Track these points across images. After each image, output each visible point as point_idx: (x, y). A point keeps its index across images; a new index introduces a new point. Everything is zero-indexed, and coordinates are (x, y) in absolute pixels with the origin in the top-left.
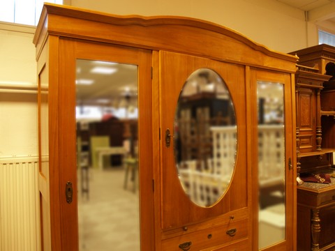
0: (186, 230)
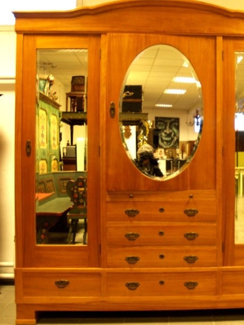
0: (131, 197)
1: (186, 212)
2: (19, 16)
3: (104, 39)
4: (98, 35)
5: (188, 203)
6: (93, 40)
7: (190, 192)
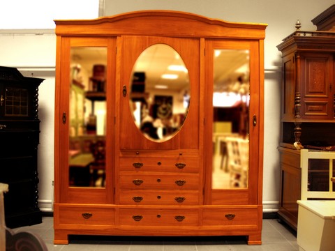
0: (138, 154)
1: (177, 165)
2: (58, 23)
3: (119, 40)
4: (114, 37)
5: (178, 159)
6: (111, 41)
7: (180, 151)
